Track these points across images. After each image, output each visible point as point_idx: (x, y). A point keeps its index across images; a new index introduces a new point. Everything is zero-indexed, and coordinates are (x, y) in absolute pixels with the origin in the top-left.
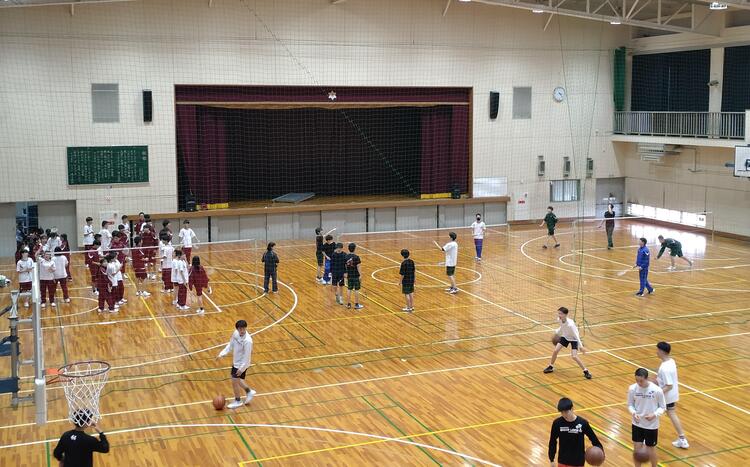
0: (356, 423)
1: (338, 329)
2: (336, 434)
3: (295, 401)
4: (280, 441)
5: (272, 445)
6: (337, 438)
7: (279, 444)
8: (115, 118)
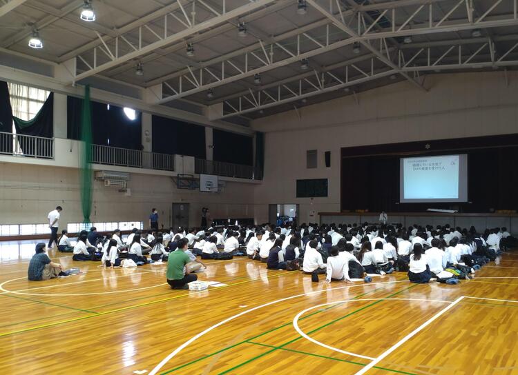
8: (315, 166)
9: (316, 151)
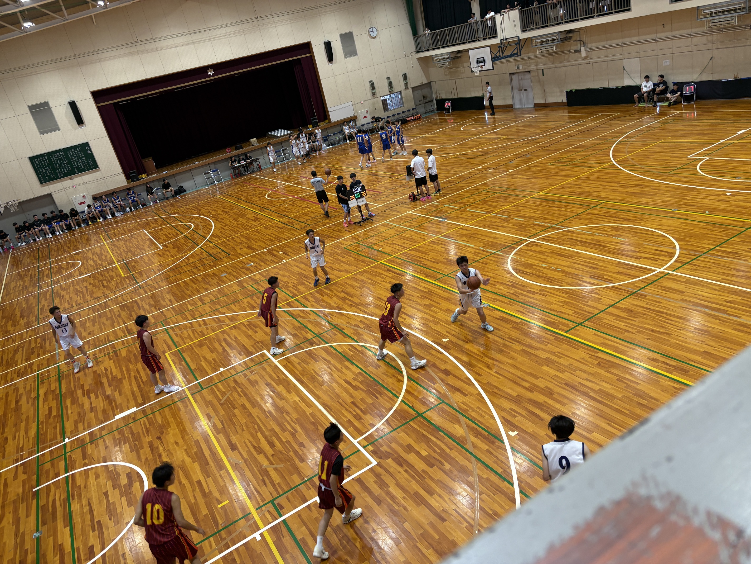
0: (246, 305)
1: (239, 241)
2: (232, 316)
3: (207, 300)
4: (194, 331)
5: (189, 335)
6: (232, 319)
7: (193, 333)
8: (56, 128)
9: (46, 104)
